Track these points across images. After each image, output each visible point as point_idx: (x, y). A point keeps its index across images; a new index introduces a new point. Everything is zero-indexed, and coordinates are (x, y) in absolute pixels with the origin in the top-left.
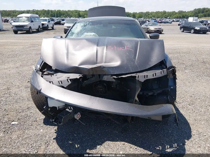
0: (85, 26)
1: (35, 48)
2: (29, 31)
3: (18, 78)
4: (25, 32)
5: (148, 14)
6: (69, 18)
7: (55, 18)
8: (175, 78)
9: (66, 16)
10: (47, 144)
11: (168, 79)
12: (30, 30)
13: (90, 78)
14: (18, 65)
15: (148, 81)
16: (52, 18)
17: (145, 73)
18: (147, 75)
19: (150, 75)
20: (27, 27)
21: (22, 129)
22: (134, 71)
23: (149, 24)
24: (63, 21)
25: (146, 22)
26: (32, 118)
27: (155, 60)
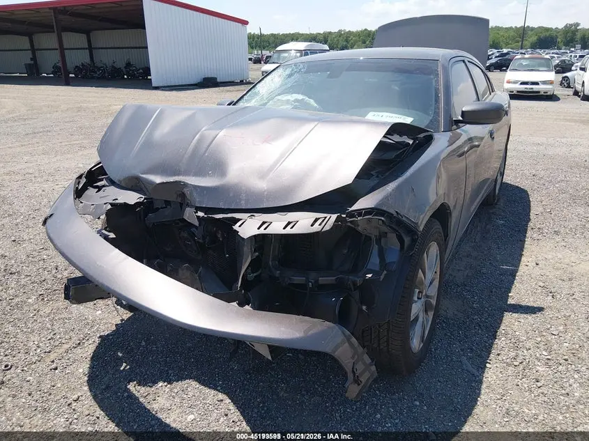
13: (161, 208)
18: (271, 223)
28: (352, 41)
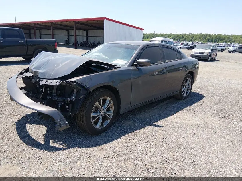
28: (194, 38)
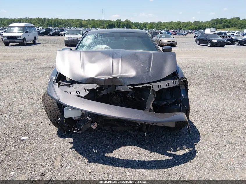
0: (95, 38)
1: (33, 62)
2: (22, 43)
3: (19, 94)
4: (18, 44)
5: (160, 25)
6: (69, 28)
7: (52, 28)
8: (187, 89)
9: (66, 26)
10: (63, 155)
11: (180, 90)
12: (24, 42)
13: (107, 88)
14: (16, 80)
15: (161, 91)
16: (49, 28)
17: (159, 83)
18: (161, 85)
19: (164, 85)
20: (21, 38)
21: (33, 144)
22: (148, 82)
23: (161, 36)
24: (62, 31)
25: (158, 34)
26: (43, 133)
27: (168, 71)
